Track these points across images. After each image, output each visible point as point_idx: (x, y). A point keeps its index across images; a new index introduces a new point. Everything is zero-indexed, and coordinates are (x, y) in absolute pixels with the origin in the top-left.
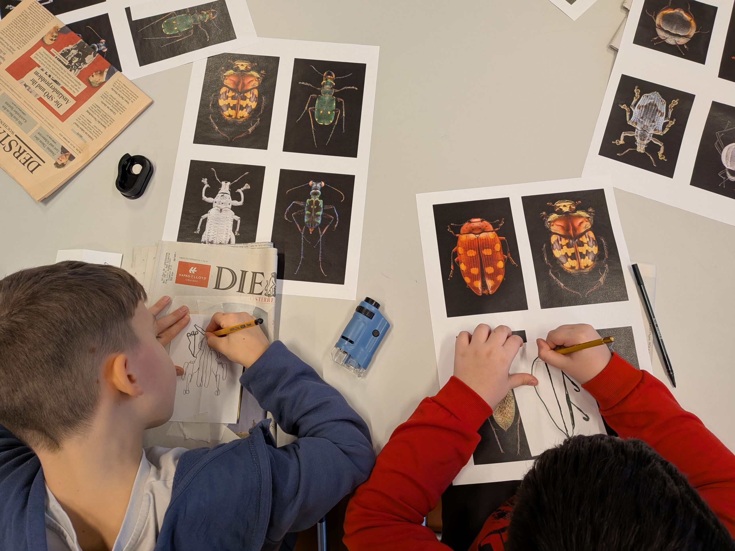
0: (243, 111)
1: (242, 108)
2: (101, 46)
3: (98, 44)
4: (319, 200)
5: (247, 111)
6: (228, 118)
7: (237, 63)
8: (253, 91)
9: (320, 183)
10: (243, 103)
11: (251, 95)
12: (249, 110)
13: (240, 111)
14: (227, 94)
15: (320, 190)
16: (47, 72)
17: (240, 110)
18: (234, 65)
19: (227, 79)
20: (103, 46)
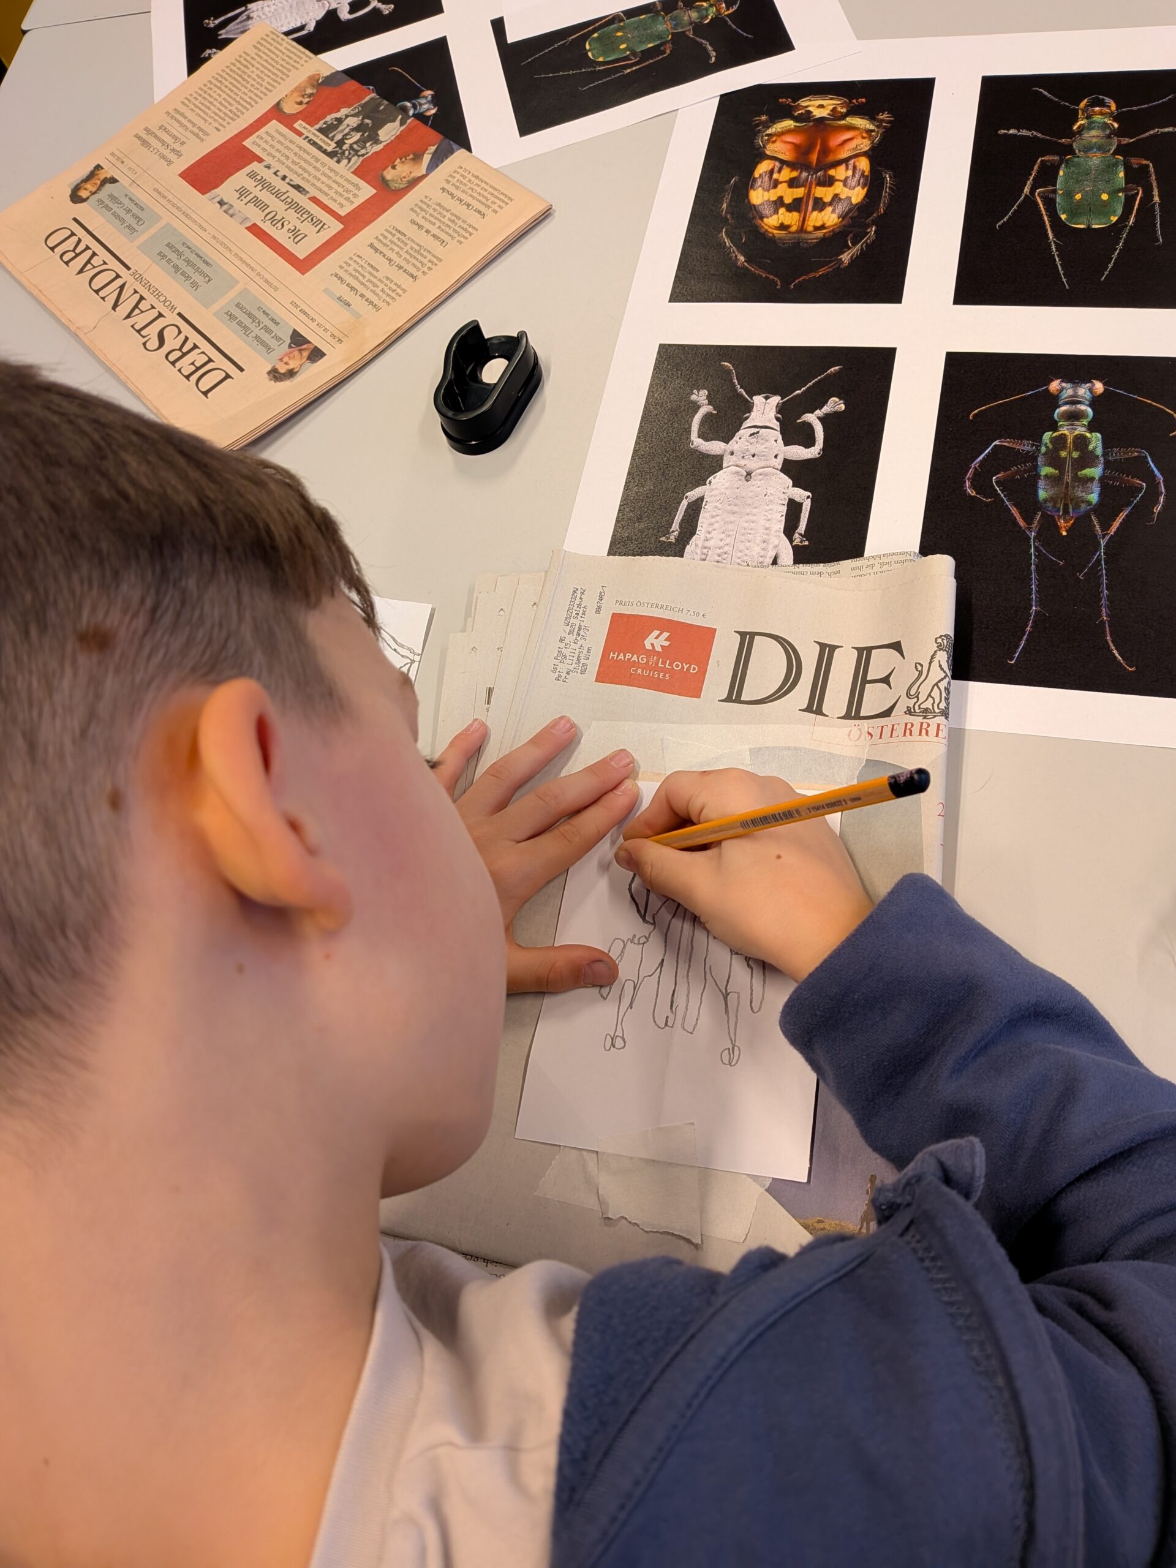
0: (823, 213)
1: (819, 205)
2: (421, 105)
3: (413, 101)
4: (1088, 435)
5: (837, 211)
6: (775, 232)
7: (804, 104)
8: (854, 163)
9: (1089, 385)
10: (825, 193)
11: (850, 173)
12: (841, 208)
13: (815, 213)
14: (775, 176)
15: (1090, 406)
16: (278, 171)
17: (814, 209)
18: (799, 107)
19: (774, 142)
20: (426, 103)
